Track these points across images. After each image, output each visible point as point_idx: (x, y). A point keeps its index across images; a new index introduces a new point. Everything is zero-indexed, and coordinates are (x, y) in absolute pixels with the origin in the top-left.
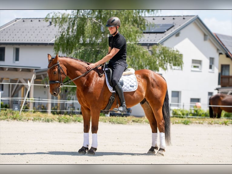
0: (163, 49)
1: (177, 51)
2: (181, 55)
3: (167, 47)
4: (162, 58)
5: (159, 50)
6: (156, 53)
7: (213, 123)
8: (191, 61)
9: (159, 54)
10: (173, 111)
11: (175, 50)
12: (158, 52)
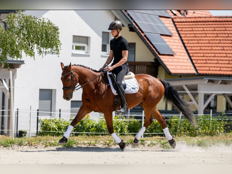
0: (27, 21)
1: (49, 23)
2: (56, 29)
3: (32, 16)
4: (24, 35)
5: (20, 22)
6: (13, 27)
7: (112, 143)
9: (19, 28)
10: (43, 124)
11: (46, 21)
12: (16, 24)
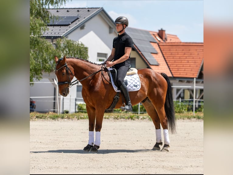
0: (68, 43)
1: (82, 44)
2: (86, 49)
3: (72, 40)
4: (66, 51)
5: (64, 44)
6: (60, 46)
7: (119, 117)
8: (96, 55)
9: (64, 47)
10: (79, 106)
11: (80, 43)
12: (62, 45)
